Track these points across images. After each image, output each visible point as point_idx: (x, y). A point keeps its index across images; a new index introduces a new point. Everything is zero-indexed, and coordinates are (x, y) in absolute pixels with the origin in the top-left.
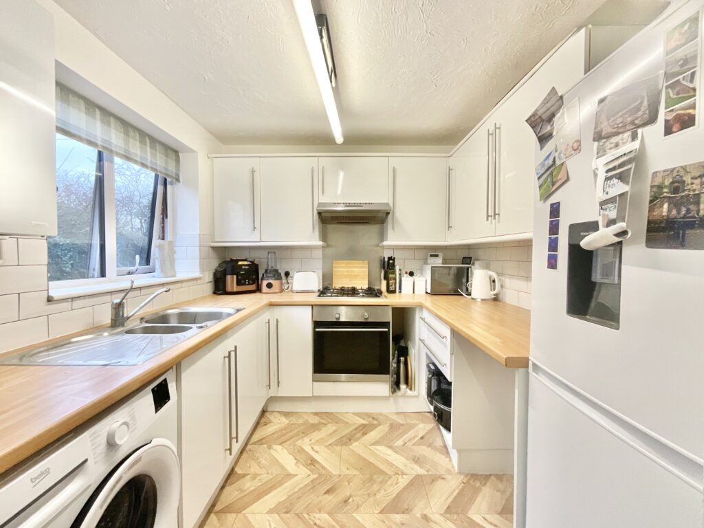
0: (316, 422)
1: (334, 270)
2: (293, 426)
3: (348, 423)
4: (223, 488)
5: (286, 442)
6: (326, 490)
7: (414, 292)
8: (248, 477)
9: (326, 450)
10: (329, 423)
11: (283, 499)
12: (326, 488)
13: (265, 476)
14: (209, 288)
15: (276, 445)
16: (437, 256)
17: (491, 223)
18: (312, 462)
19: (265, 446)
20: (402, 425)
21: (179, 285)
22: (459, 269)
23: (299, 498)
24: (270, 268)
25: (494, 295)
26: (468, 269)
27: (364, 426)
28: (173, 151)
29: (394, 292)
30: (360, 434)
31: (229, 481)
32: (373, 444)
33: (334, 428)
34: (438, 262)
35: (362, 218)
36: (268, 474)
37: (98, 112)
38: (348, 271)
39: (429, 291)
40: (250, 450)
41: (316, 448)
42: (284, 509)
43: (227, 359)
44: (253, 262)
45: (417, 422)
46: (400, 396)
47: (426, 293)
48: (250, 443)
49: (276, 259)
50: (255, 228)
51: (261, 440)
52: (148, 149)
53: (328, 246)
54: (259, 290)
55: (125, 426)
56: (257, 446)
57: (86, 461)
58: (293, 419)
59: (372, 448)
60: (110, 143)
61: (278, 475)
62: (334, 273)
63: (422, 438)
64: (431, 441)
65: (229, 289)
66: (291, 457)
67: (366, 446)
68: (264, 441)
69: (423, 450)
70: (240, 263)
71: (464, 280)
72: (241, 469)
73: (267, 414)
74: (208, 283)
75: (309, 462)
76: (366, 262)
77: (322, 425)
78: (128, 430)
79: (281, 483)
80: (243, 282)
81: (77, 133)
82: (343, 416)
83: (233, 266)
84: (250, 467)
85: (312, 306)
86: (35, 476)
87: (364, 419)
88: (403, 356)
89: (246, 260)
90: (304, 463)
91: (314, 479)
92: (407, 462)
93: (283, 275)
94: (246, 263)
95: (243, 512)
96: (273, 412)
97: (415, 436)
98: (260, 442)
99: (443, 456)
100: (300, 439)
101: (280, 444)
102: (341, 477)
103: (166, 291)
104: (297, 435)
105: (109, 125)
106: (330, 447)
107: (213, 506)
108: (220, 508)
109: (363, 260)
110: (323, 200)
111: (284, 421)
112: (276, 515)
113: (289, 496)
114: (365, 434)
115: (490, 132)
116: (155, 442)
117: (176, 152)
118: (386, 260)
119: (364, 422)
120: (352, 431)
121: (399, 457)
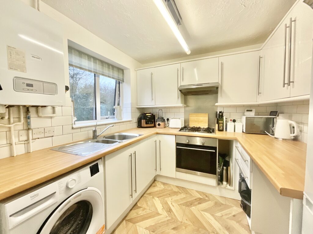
0: (177, 191)
1: (190, 118)
2: (166, 190)
3: (192, 195)
4: (131, 210)
5: (160, 197)
6: (173, 227)
7: (235, 131)
8: (141, 209)
9: (178, 206)
10: (183, 193)
11: (153, 224)
12: (173, 226)
13: (148, 210)
14: (135, 125)
15: (156, 197)
16: (251, 111)
17: (287, 88)
18: (170, 211)
19: (152, 196)
20: (223, 204)
21: (122, 123)
22: (267, 119)
23: (160, 227)
24: (160, 117)
25: (294, 137)
26: (274, 118)
27: (200, 199)
28: (121, 70)
29: (222, 130)
30: (197, 203)
31: (134, 208)
32: (202, 211)
33: (185, 196)
34: (252, 114)
35: (204, 91)
36: (149, 210)
37: (92, 59)
38: (197, 119)
39: (244, 131)
40: (145, 197)
41: (173, 204)
42: (153, 229)
43: (130, 157)
44: (152, 114)
45: (233, 205)
46: (223, 188)
47: (243, 132)
48: (146, 193)
49: (162, 113)
50: (152, 99)
51: (150, 193)
52: (111, 70)
53: (187, 106)
54: (155, 126)
55: (73, 181)
56: (148, 196)
57: (55, 193)
58: (166, 187)
59: (202, 212)
60: (96, 70)
61: (153, 212)
62: (190, 120)
63: (234, 216)
64: (240, 219)
65: (143, 126)
66: (161, 205)
67: (199, 210)
68: (152, 194)
69: (233, 224)
70: (147, 115)
71: (271, 126)
72: (140, 204)
73: (156, 182)
74: (135, 123)
75: (169, 210)
76: (207, 114)
77: (179, 193)
78: (75, 182)
79: (154, 216)
80: (148, 123)
81: (85, 68)
82: (190, 191)
83: (144, 116)
84: (143, 204)
85: (176, 135)
86: (33, 196)
87: (201, 195)
88: (225, 167)
89: (150, 113)
90: (166, 209)
91: (169, 219)
92: (221, 228)
93: (166, 120)
94: (149, 114)
95: (136, 224)
96: (159, 181)
97: (230, 214)
98: (150, 194)
99: (247, 232)
100: (167, 197)
101: (158, 197)
102: (182, 223)
103: (112, 126)
104: (166, 195)
105: (96, 63)
106: (180, 205)
107: (126, 217)
108: (128, 219)
109: (206, 113)
110: (183, 84)
111: (162, 187)
112: (148, 231)
113: (156, 224)
114: (200, 203)
115: (288, 26)
116: (89, 188)
117: (123, 70)
118: (218, 113)
119: (201, 197)
120: (194, 200)
121: (217, 222)
